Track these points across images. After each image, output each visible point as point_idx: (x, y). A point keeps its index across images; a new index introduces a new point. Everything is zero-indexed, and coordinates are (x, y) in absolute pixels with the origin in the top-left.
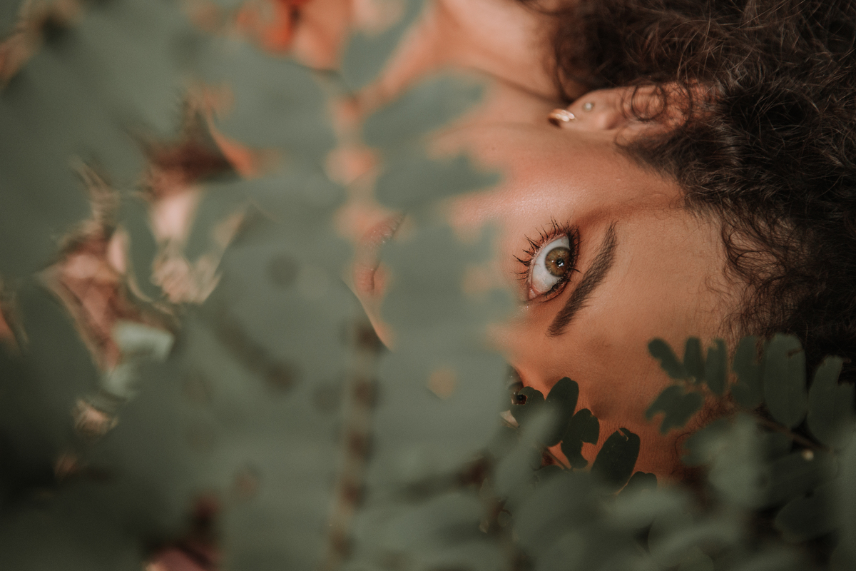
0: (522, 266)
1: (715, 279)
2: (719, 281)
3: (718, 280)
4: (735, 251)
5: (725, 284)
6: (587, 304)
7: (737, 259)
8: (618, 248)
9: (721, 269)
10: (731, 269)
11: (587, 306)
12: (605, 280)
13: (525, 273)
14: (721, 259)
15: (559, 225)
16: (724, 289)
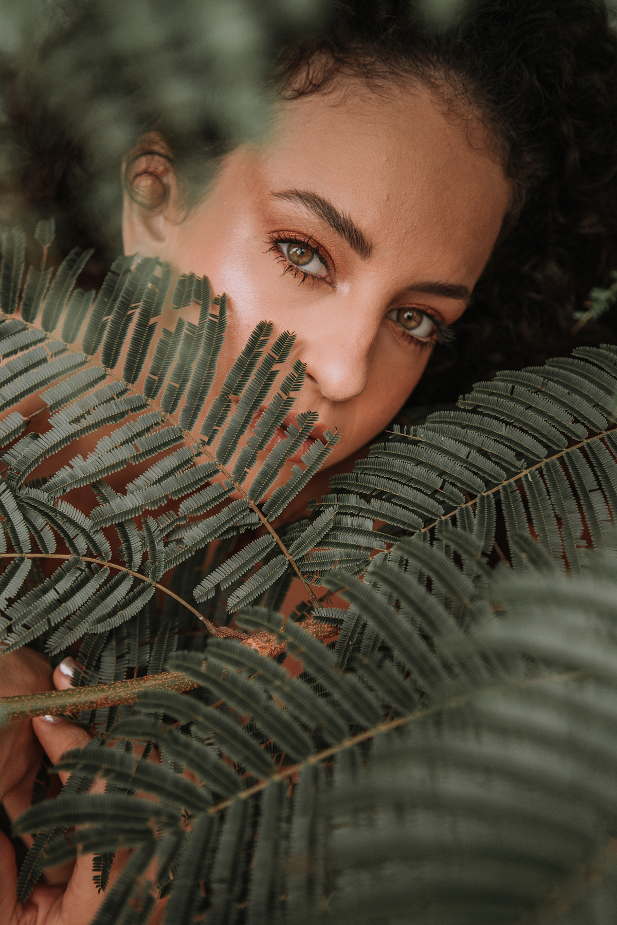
0: (307, 280)
1: (333, 101)
2: (333, 98)
3: (335, 99)
4: (306, 87)
5: (338, 93)
6: (348, 215)
7: (314, 85)
8: (298, 189)
9: (322, 98)
10: (325, 88)
11: (350, 216)
12: (326, 199)
13: (313, 278)
14: (314, 98)
15: (272, 246)
16: (343, 93)
